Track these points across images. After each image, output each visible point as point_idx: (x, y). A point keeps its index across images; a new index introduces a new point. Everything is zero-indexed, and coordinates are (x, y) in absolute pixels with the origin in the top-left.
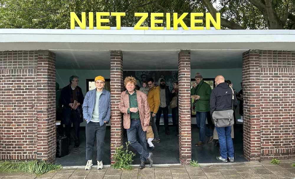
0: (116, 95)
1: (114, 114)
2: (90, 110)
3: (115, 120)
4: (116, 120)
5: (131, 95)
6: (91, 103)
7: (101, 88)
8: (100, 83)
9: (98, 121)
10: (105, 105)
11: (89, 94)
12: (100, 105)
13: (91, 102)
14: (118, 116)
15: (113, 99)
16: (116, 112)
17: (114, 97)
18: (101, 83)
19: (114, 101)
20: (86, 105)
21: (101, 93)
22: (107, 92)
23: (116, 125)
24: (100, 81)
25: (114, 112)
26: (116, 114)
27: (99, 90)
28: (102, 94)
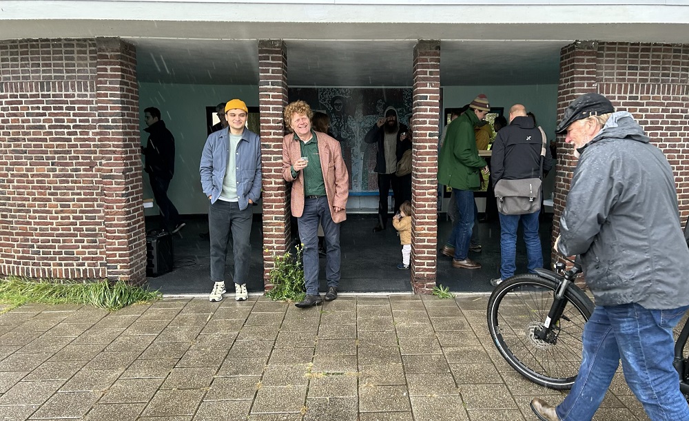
0: (273, 144)
1: (268, 186)
2: (218, 176)
3: (271, 198)
4: (273, 197)
5: (305, 142)
6: (220, 160)
7: (240, 126)
8: (237, 116)
9: (236, 200)
10: (250, 165)
11: (213, 140)
12: (239, 164)
13: (217, 158)
14: (279, 189)
15: (267, 153)
16: (273, 180)
17: (269, 147)
18: (240, 115)
19: (269, 156)
20: (208, 165)
21: (240, 138)
22: (253, 137)
23: (273, 209)
24: (238, 112)
25: (269, 180)
26: (273, 185)
27: (236, 131)
28: (242, 140)
